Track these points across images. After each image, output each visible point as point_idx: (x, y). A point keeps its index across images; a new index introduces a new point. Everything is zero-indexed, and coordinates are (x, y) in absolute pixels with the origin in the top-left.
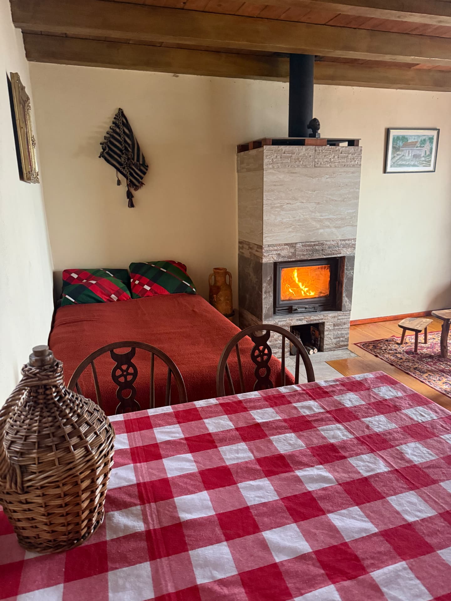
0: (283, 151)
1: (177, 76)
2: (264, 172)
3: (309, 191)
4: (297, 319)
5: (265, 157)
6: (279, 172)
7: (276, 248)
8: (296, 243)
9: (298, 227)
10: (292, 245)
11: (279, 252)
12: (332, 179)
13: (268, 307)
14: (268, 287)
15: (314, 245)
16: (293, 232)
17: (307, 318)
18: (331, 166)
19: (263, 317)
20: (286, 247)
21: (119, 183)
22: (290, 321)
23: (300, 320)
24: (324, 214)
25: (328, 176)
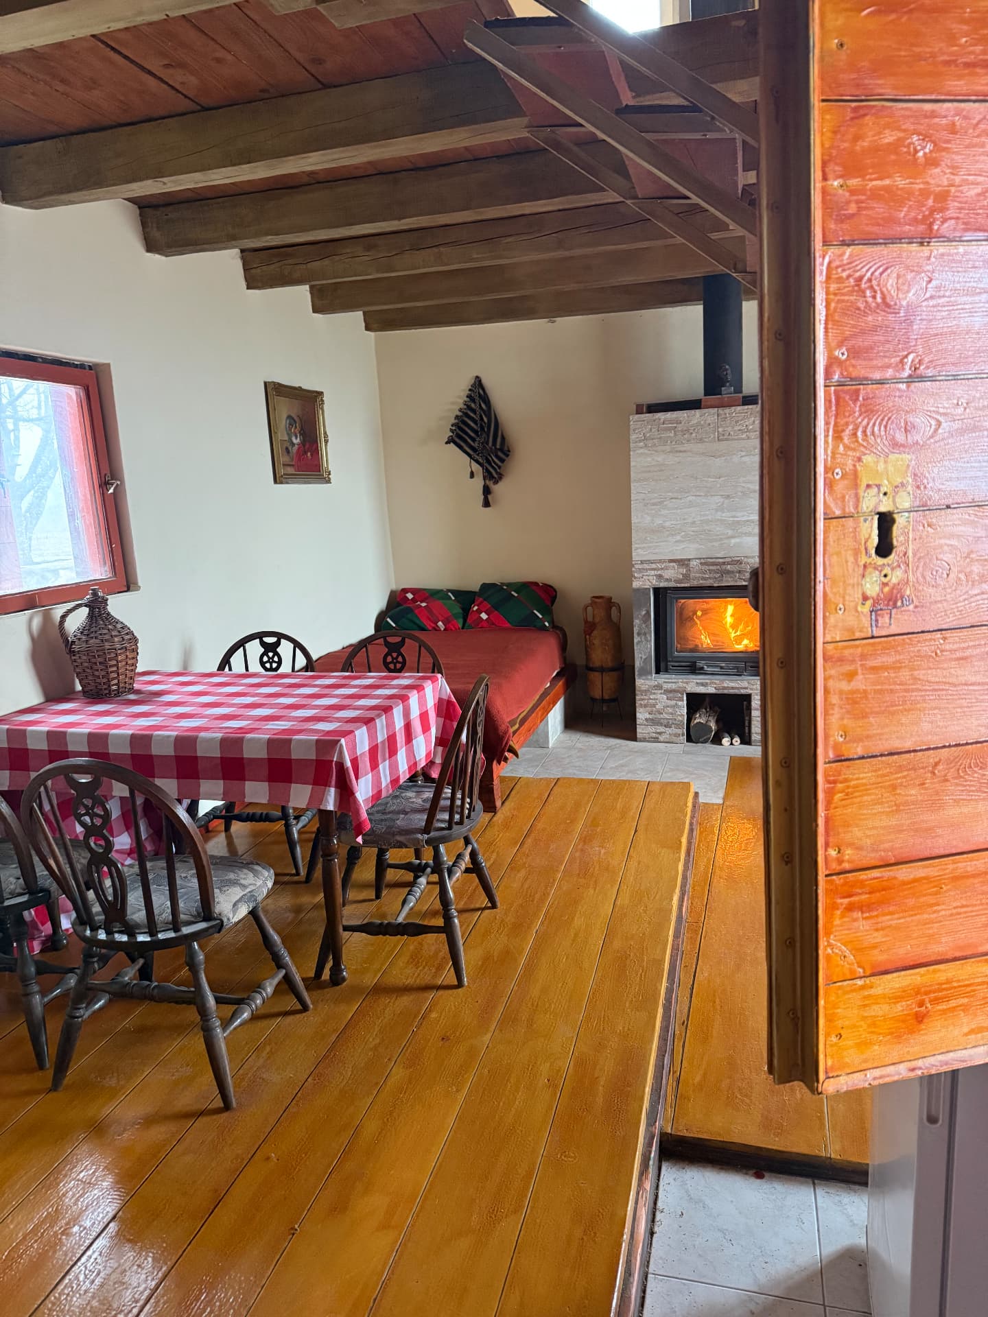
0: (662, 420)
1: (554, 322)
2: (631, 453)
3: (709, 477)
4: (697, 683)
5: (631, 431)
6: (656, 451)
7: (654, 566)
8: (689, 560)
9: (692, 533)
10: (682, 563)
11: (659, 572)
12: (752, 457)
13: (644, 657)
14: (644, 626)
15: (724, 564)
16: (683, 541)
17: (715, 684)
18: (748, 438)
19: (636, 673)
20: (672, 564)
21: (472, 475)
22: (685, 685)
23: (702, 685)
24: (739, 514)
25: (743, 454)
